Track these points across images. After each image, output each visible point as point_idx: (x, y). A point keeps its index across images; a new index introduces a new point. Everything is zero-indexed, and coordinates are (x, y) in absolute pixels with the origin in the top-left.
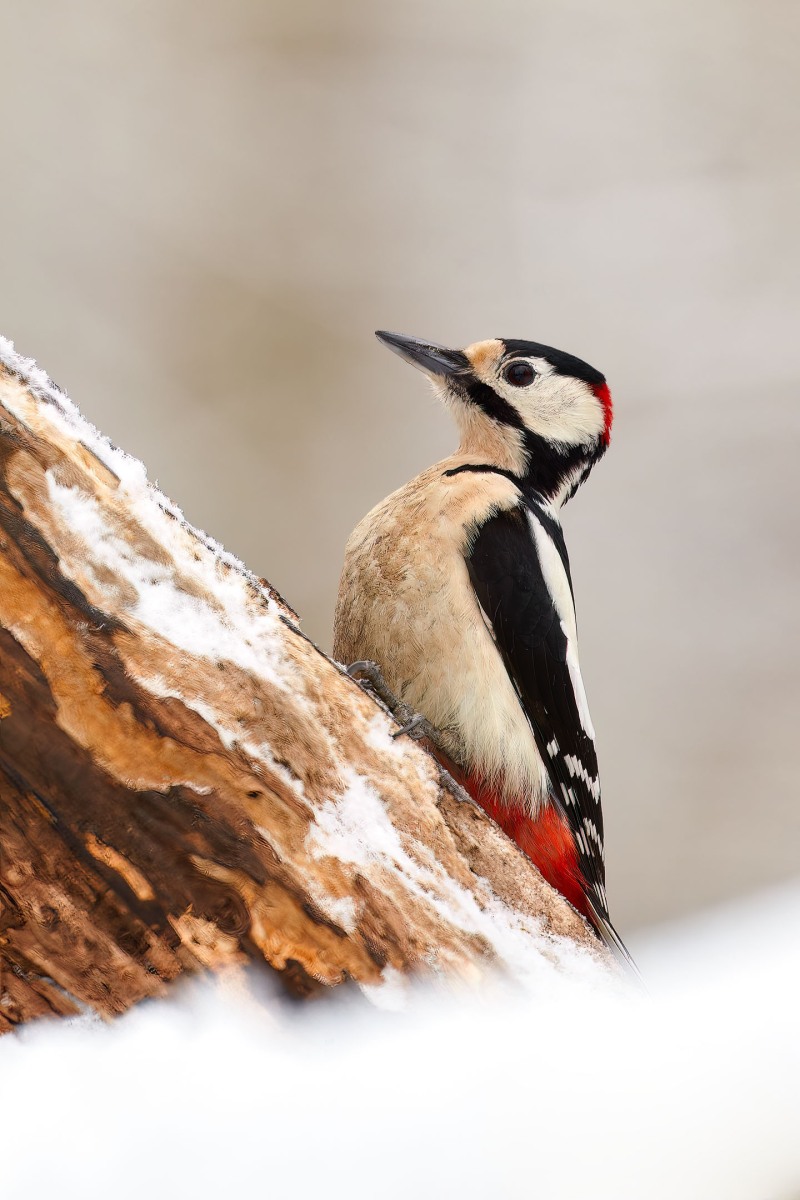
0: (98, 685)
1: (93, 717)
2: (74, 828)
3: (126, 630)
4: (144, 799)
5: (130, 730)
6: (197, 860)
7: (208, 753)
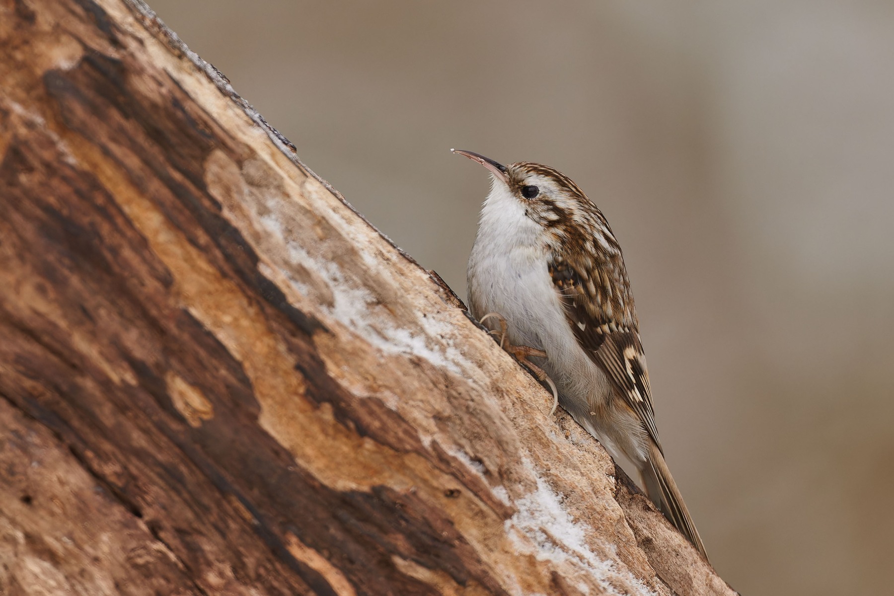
0: (299, 385)
1: (293, 418)
2: (276, 529)
3: (326, 330)
4: (346, 499)
5: (331, 431)
6: (398, 561)
7: (407, 452)
